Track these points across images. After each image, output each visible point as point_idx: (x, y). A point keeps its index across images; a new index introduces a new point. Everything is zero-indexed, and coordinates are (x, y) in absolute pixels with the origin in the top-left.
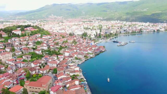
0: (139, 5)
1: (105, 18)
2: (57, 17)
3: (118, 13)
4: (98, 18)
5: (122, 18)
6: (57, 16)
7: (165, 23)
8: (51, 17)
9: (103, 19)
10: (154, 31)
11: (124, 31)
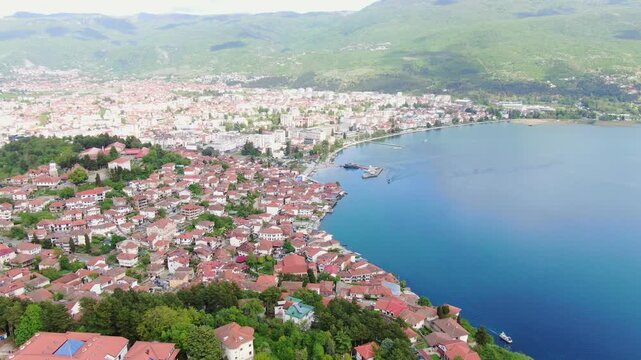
0: (359, 28)
1: (258, 78)
2: (54, 73)
3: (299, 59)
4: (229, 76)
5: (315, 78)
6: (52, 69)
7: (445, 93)
8: (21, 71)
9: (251, 80)
10: (428, 126)
11: (351, 129)
